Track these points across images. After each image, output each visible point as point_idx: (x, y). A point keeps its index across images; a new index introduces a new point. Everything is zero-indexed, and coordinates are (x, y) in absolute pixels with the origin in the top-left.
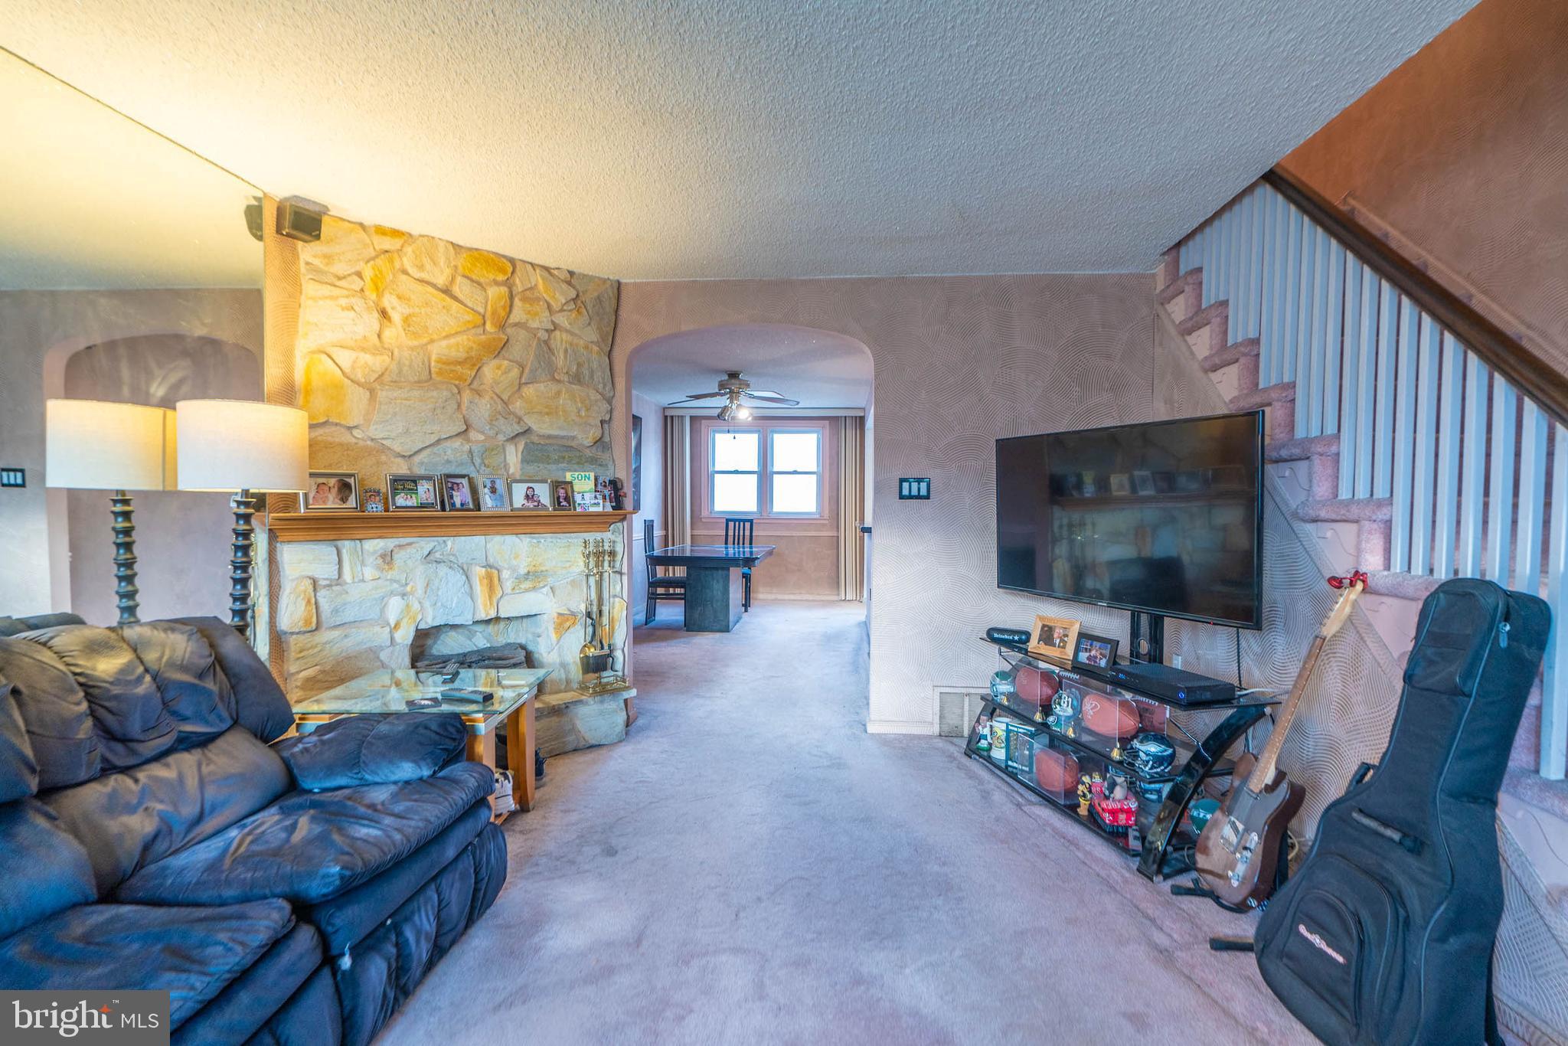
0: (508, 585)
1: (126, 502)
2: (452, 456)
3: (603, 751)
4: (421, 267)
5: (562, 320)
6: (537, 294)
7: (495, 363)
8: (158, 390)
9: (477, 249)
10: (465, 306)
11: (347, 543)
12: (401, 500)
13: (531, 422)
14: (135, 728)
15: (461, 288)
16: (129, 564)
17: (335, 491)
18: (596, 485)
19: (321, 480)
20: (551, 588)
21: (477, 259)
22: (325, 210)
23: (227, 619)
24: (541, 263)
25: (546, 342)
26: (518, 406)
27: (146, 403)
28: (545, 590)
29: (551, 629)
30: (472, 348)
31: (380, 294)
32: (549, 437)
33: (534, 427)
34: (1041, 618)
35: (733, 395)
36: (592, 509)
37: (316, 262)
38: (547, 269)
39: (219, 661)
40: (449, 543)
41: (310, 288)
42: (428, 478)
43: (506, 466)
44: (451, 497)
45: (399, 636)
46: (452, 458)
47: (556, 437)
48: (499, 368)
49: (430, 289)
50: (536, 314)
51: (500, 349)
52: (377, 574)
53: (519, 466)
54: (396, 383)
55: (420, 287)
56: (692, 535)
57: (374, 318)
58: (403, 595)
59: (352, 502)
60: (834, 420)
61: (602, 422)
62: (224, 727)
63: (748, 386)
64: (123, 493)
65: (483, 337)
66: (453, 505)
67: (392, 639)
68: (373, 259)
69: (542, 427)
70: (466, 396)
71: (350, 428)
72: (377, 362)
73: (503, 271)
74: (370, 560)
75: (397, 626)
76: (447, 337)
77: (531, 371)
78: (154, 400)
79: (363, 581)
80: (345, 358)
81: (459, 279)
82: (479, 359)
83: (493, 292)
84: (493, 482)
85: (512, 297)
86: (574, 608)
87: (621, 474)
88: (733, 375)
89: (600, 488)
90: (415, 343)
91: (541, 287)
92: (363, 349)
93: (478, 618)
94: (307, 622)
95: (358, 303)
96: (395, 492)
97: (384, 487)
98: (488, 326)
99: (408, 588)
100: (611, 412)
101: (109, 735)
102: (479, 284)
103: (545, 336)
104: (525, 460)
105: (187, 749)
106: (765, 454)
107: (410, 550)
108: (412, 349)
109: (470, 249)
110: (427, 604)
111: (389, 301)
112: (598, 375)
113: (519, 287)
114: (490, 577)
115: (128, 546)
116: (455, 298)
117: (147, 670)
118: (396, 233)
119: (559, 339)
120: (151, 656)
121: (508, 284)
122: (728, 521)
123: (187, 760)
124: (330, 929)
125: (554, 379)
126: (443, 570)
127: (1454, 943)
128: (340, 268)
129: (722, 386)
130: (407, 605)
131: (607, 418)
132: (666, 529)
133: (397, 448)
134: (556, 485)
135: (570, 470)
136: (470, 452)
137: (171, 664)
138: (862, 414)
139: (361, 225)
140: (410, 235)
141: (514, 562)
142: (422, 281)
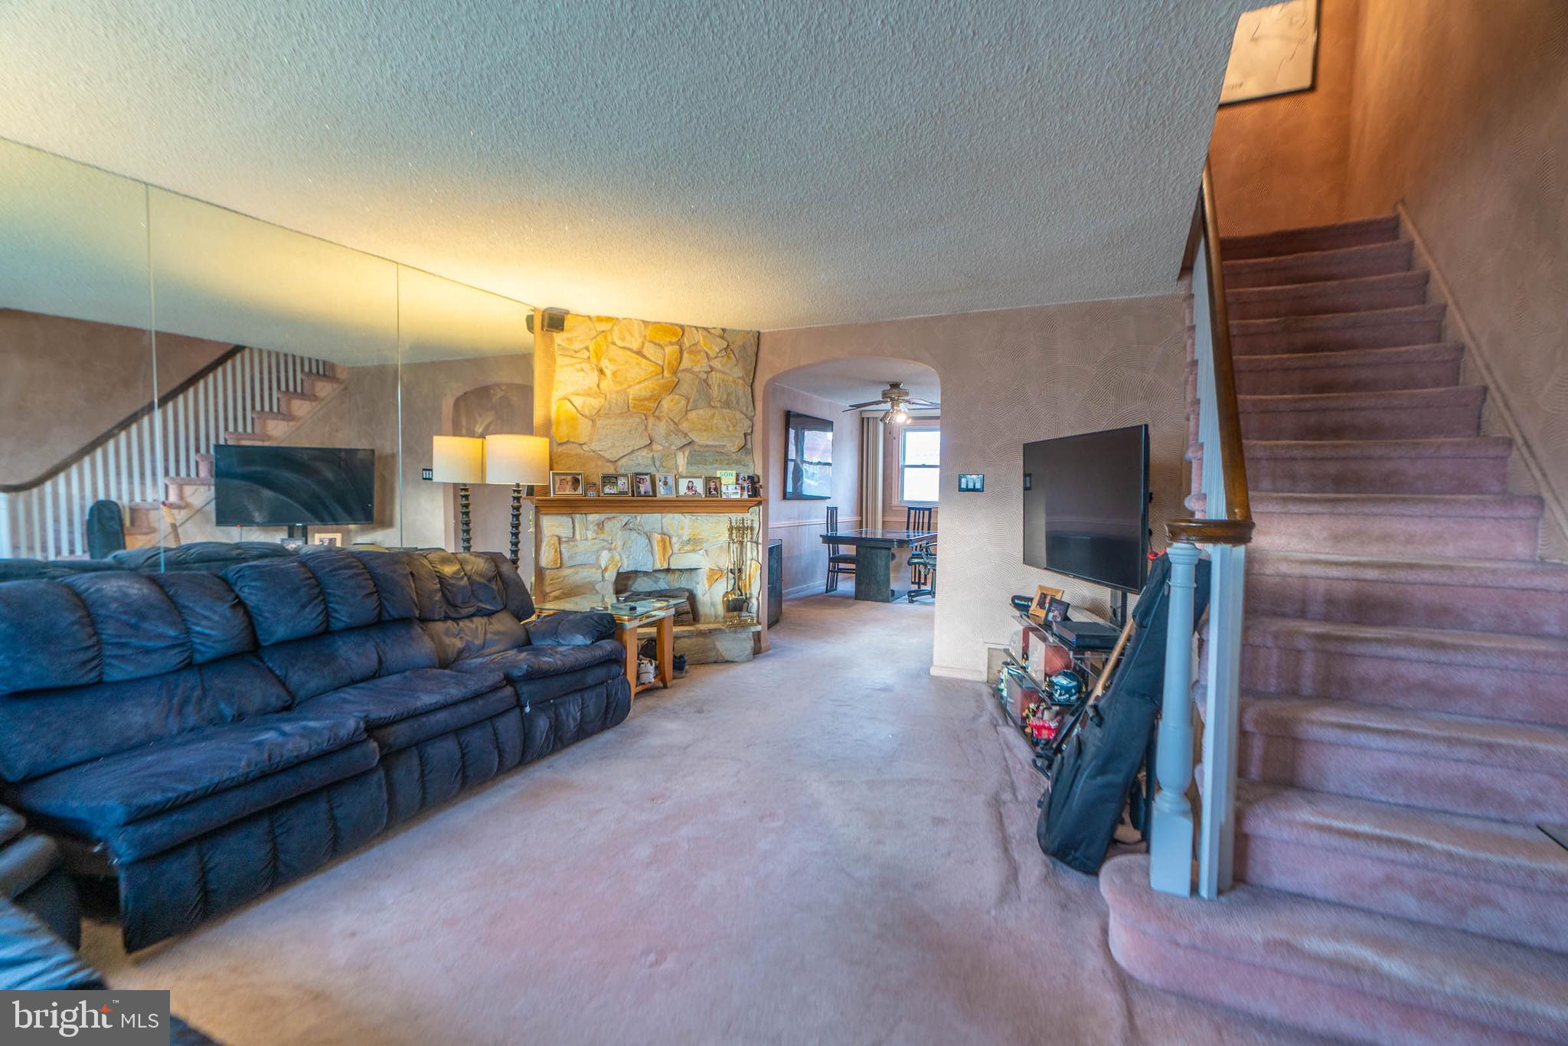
0: (676, 547)
1: (466, 490)
2: (641, 461)
3: (732, 665)
4: (623, 339)
5: (716, 364)
6: (699, 347)
7: (669, 398)
8: (479, 430)
9: (659, 323)
10: (651, 361)
11: (578, 516)
12: (607, 490)
13: (694, 436)
14: (459, 601)
15: (650, 350)
16: (467, 524)
17: (570, 484)
18: (737, 480)
19: (563, 477)
20: (706, 551)
21: (659, 330)
22: (567, 312)
23: (508, 555)
24: (702, 326)
25: (705, 381)
26: (685, 426)
27: (473, 436)
28: (701, 552)
29: (705, 578)
30: (654, 389)
31: (599, 360)
32: (707, 446)
33: (696, 440)
34: (1041, 587)
35: (895, 402)
36: (733, 497)
37: (564, 344)
38: (706, 329)
39: (499, 574)
40: (638, 518)
41: (560, 360)
42: (625, 476)
43: (677, 467)
44: (639, 488)
45: (607, 575)
46: (641, 462)
47: (711, 446)
48: (672, 401)
49: (629, 353)
50: (698, 361)
51: (673, 388)
52: (595, 536)
53: (685, 467)
54: (607, 416)
55: (621, 352)
56: (883, 522)
57: (595, 376)
58: (610, 550)
59: (580, 491)
61: (745, 435)
62: (499, 609)
63: (907, 394)
64: (465, 485)
65: (662, 381)
66: (640, 492)
67: (603, 577)
68: (595, 337)
69: (701, 439)
70: (651, 420)
71: (581, 445)
72: (596, 402)
73: (675, 334)
74: (591, 526)
75: (606, 569)
76: (640, 382)
77: (694, 401)
78: (477, 435)
79: (586, 539)
80: (578, 401)
81: (647, 344)
82: (660, 395)
83: (669, 350)
84: (666, 478)
85: (681, 352)
86: (721, 565)
87: (759, 472)
88: (895, 385)
89: (740, 481)
90: (619, 388)
91: (702, 343)
92: (589, 395)
93: (656, 568)
94: (555, 562)
95: (586, 366)
96: (604, 484)
97: (599, 482)
98: (666, 374)
99: (613, 545)
100: (752, 427)
101: (448, 602)
102: (659, 345)
103: (703, 376)
104: (689, 463)
105: (482, 616)
107: (615, 521)
108: (618, 392)
109: (654, 323)
110: (624, 557)
111: (605, 363)
112: (743, 400)
113: (687, 343)
114: (663, 541)
115: (467, 514)
116: (644, 357)
117: (465, 574)
118: (609, 319)
119: (715, 378)
120: (468, 568)
121: (680, 343)
122: (910, 509)
123: (479, 622)
124: (521, 692)
125: (710, 406)
126: (634, 535)
127: (1100, 780)
128: (577, 345)
129: (885, 395)
130: (612, 557)
131: (749, 431)
132: (861, 515)
133: (607, 455)
134: (708, 480)
135: (721, 469)
136: (653, 457)
137: (476, 573)
139: (589, 317)
140: (617, 319)
141: (680, 532)
142: (624, 348)
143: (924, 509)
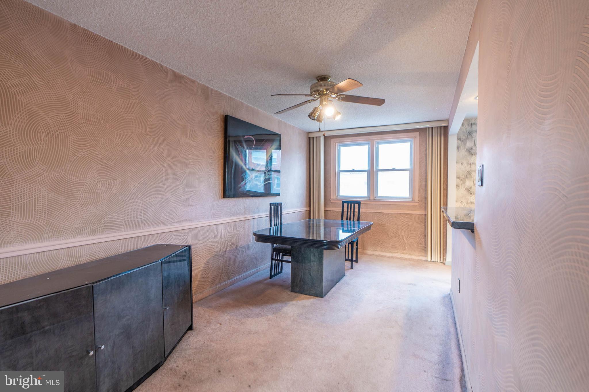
35: (322, 96)
56: (325, 211)
60: (422, 131)
88: (323, 78)
106: (373, 158)
122: (344, 202)
132: (310, 206)
138: (446, 124)
143: (355, 203)
